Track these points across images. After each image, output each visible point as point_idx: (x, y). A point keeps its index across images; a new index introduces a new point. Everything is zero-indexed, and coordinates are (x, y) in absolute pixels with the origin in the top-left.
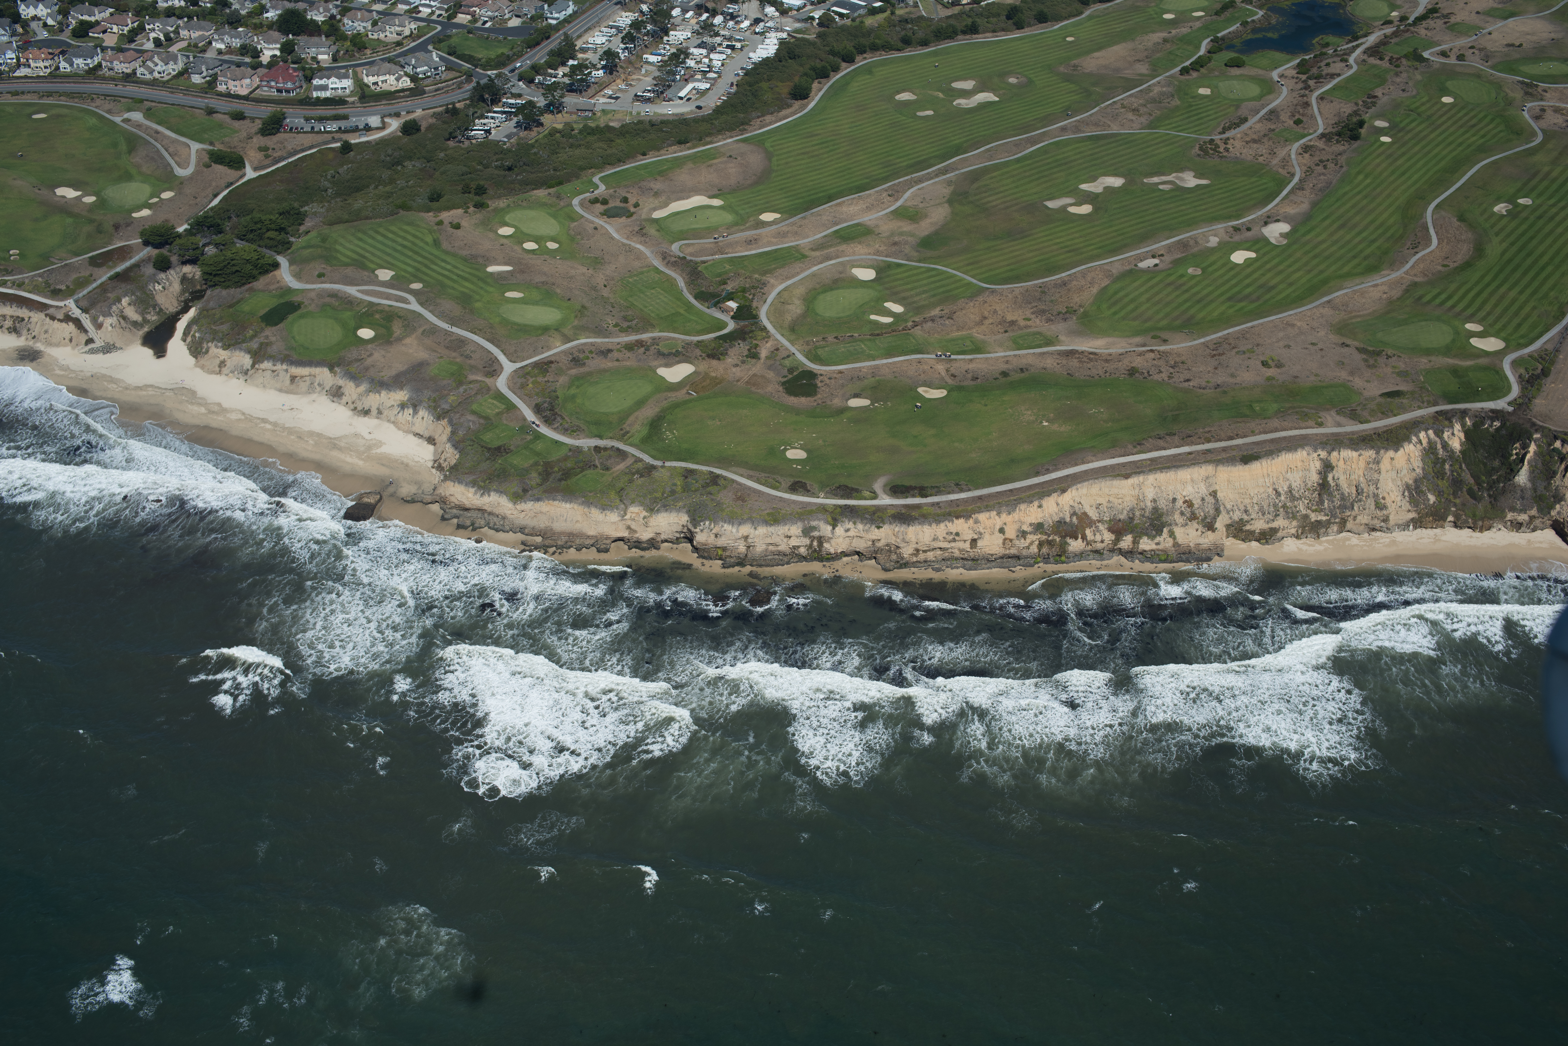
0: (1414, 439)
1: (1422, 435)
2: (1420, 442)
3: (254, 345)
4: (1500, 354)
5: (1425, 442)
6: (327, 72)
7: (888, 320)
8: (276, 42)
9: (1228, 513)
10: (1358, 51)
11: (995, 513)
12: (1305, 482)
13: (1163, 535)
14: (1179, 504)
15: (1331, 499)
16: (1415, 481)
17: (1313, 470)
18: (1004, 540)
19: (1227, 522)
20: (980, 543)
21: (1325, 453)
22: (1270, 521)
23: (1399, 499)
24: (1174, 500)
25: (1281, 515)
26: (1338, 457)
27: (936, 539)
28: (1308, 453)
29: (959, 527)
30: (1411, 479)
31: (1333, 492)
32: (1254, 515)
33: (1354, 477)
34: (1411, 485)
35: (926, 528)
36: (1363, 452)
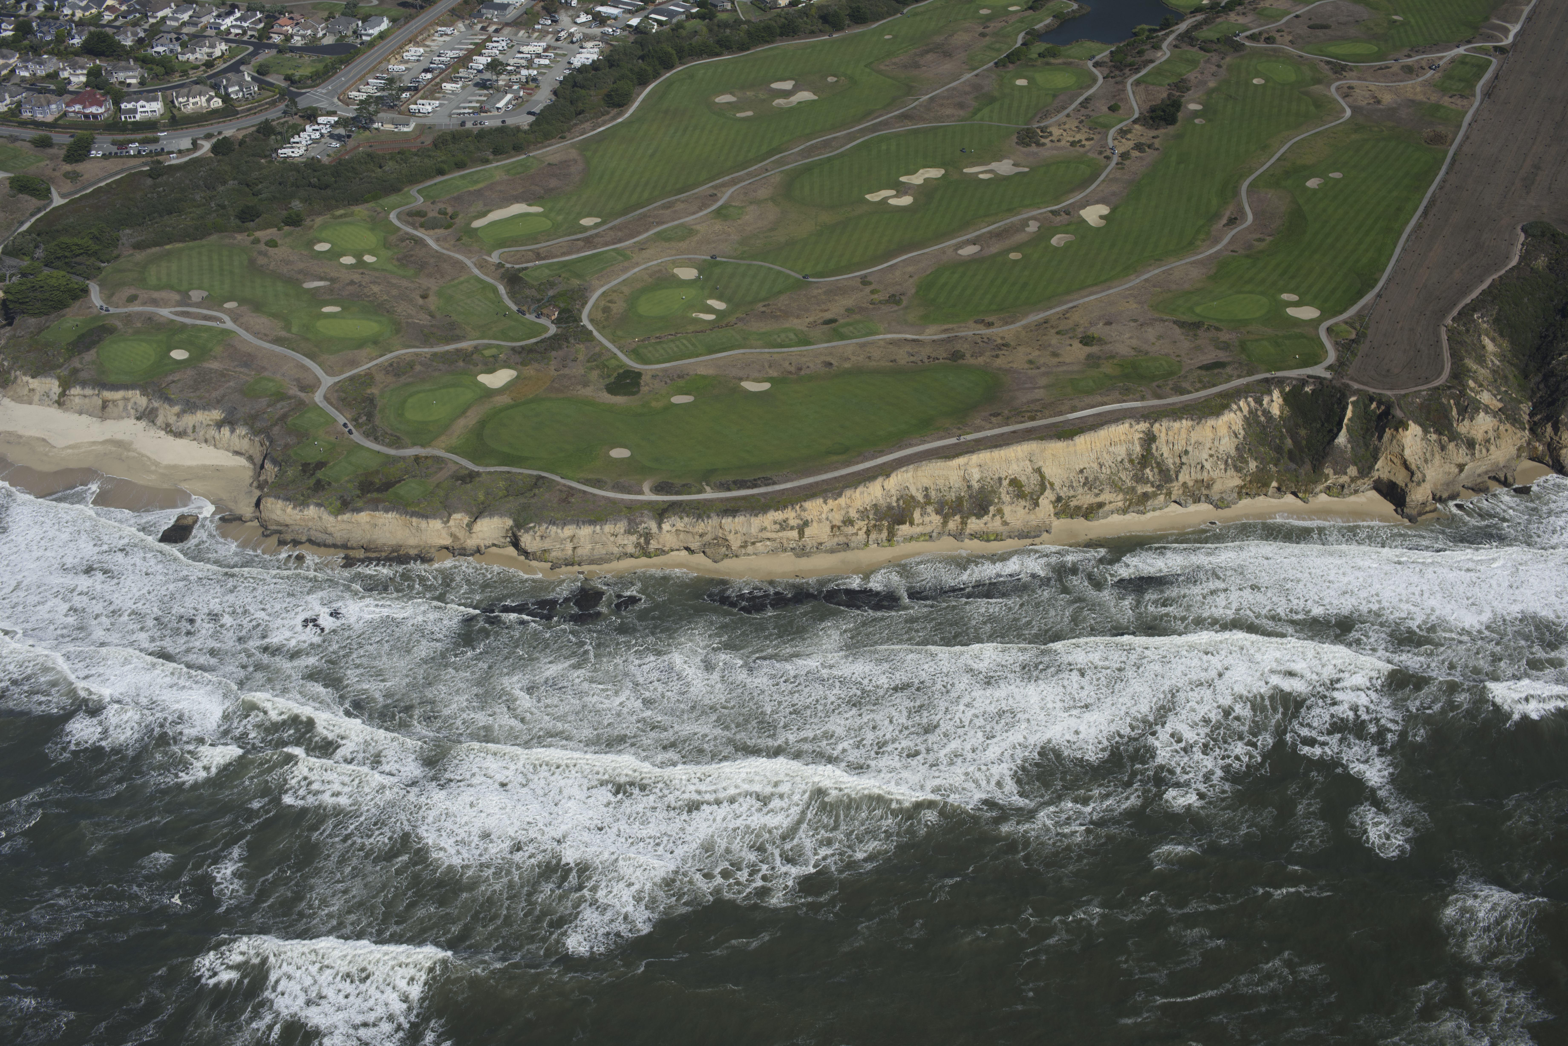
0: (1234, 407)
1: (1242, 403)
2: (1240, 409)
3: (63, 372)
4: (1315, 323)
5: (1246, 410)
6: (137, 96)
7: (711, 317)
8: (82, 68)
9: (1053, 488)
10: (1171, 37)
11: (821, 500)
12: (1129, 455)
13: (991, 515)
14: (1005, 483)
15: (1156, 470)
16: (1237, 448)
17: (1136, 442)
18: (832, 527)
19: (1053, 499)
20: (808, 531)
21: (1147, 425)
22: (1097, 495)
23: (1223, 467)
24: (1000, 479)
25: (1107, 489)
26: (1160, 429)
27: (763, 529)
28: (1131, 426)
29: (786, 516)
30: (1233, 446)
31: (1158, 464)
32: (1080, 490)
33: (1179, 448)
34: (1233, 453)
35: (753, 519)
36: (1184, 421)
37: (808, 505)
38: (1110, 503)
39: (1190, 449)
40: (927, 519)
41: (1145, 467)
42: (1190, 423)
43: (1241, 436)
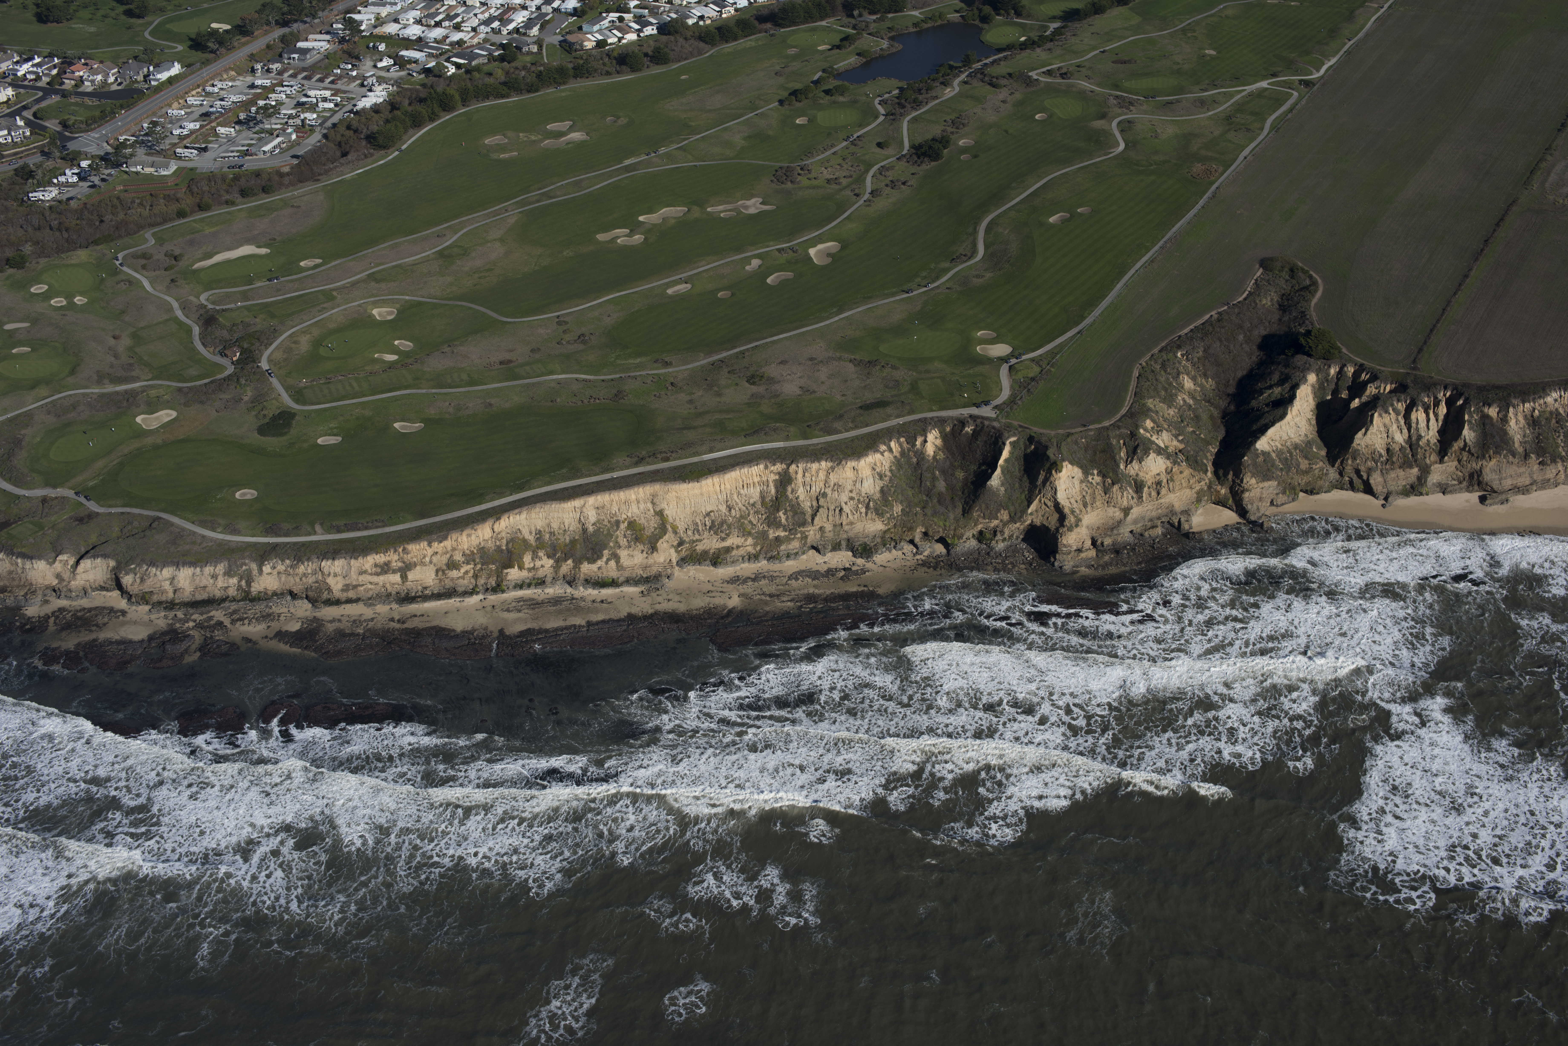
0: (883, 447)
1: (892, 444)
4: (1000, 361)
5: (896, 450)
7: (393, 357)
9: (675, 531)
10: (966, 74)
11: (426, 543)
12: (763, 497)
13: (605, 559)
14: (623, 526)
15: (790, 514)
16: (882, 491)
17: (772, 485)
18: (437, 571)
19: (675, 543)
20: (411, 576)
21: (784, 466)
22: (723, 539)
23: (863, 510)
24: (618, 523)
25: (735, 532)
26: (797, 470)
27: (362, 572)
28: (766, 467)
29: (388, 558)
30: (878, 488)
31: (792, 506)
32: (706, 534)
33: (815, 490)
34: (878, 496)
35: (353, 562)
36: (823, 463)
37: (411, 547)
38: (738, 547)
39: (829, 491)
40: (538, 563)
41: (778, 511)
42: (829, 464)
43: (887, 479)
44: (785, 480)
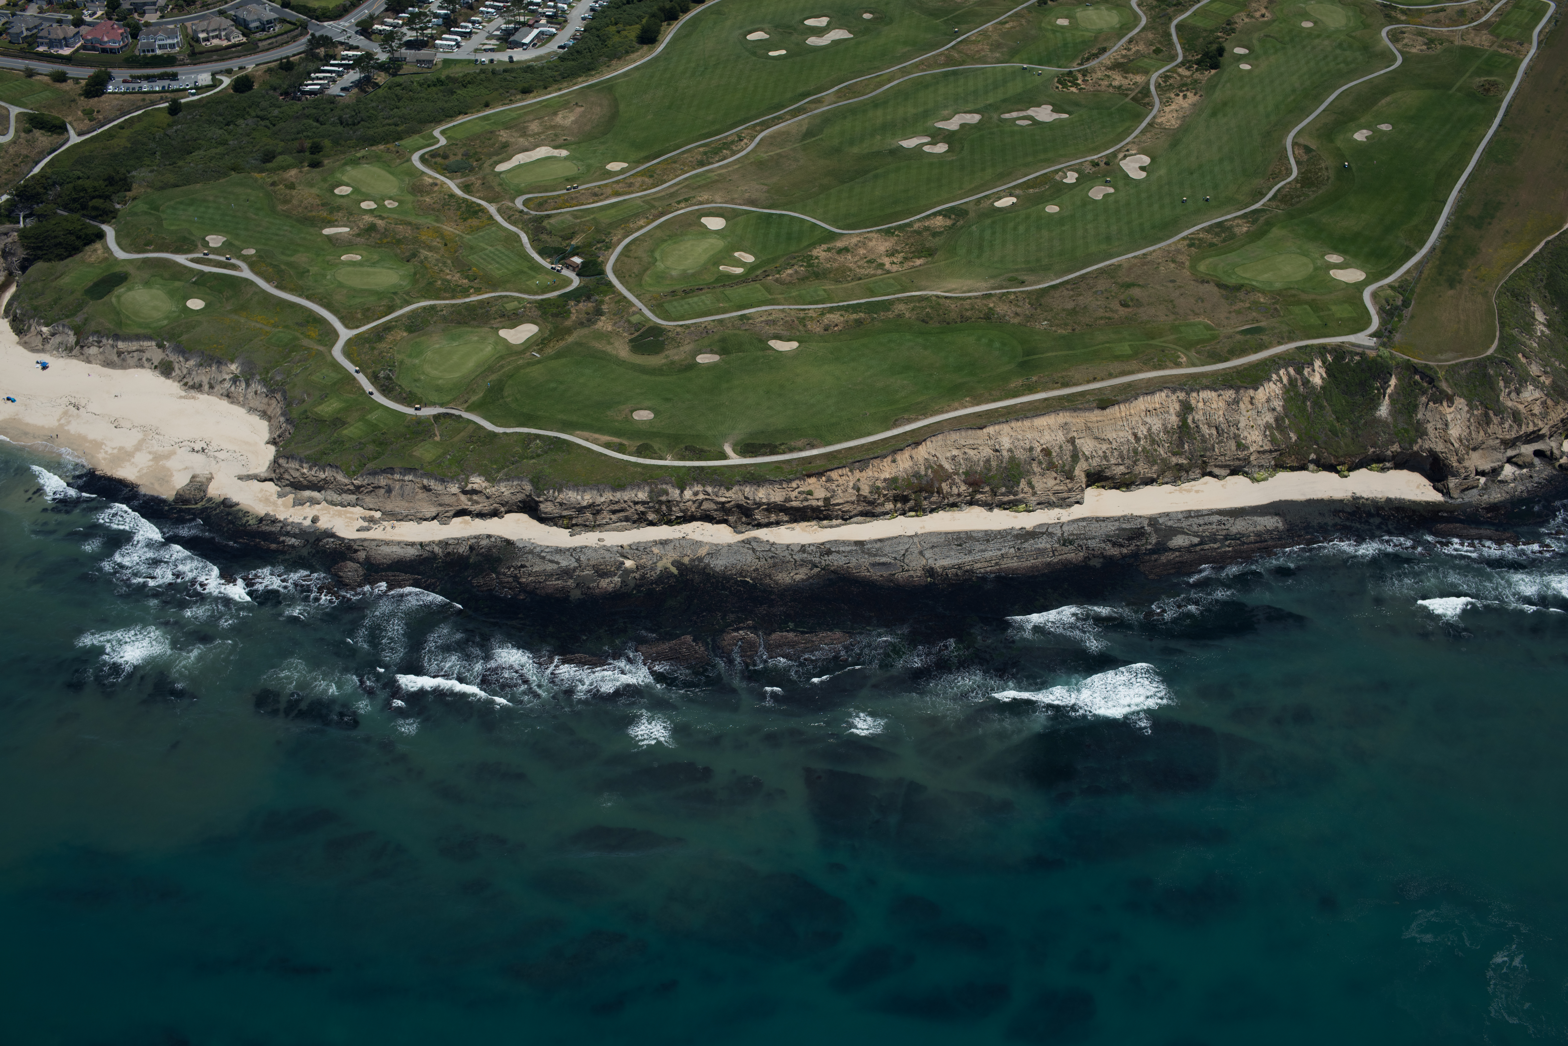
0: (1274, 377)
1: (1282, 372)
2: (1281, 380)
3: (78, 321)
4: (1359, 287)
5: (1285, 379)
6: (154, 28)
7: (738, 271)
9: (1087, 459)
11: (849, 470)
12: (1165, 426)
13: (1021, 485)
14: (1037, 453)
16: (1276, 420)
17: (1172, 413)
18: (858, 497)
19: (1086, 469)
21: (1184, 395)
22: (1130, 466)
23: (1260, 438)
24: (1032, 449)
26: (1198, 399)
28: (1168, 396)
29: (811, 484)
30: (1272, 418)
32: (1114, 461)
33: (1216, 418)
34: (1272, 423)
35: (777, 488)
36: (1222, 391)
37: (834, 475)
38: (1144, 474)
40: (955, 489)
41: (1180, 438)
42: (1230, 394)
44: (1186, 408)
